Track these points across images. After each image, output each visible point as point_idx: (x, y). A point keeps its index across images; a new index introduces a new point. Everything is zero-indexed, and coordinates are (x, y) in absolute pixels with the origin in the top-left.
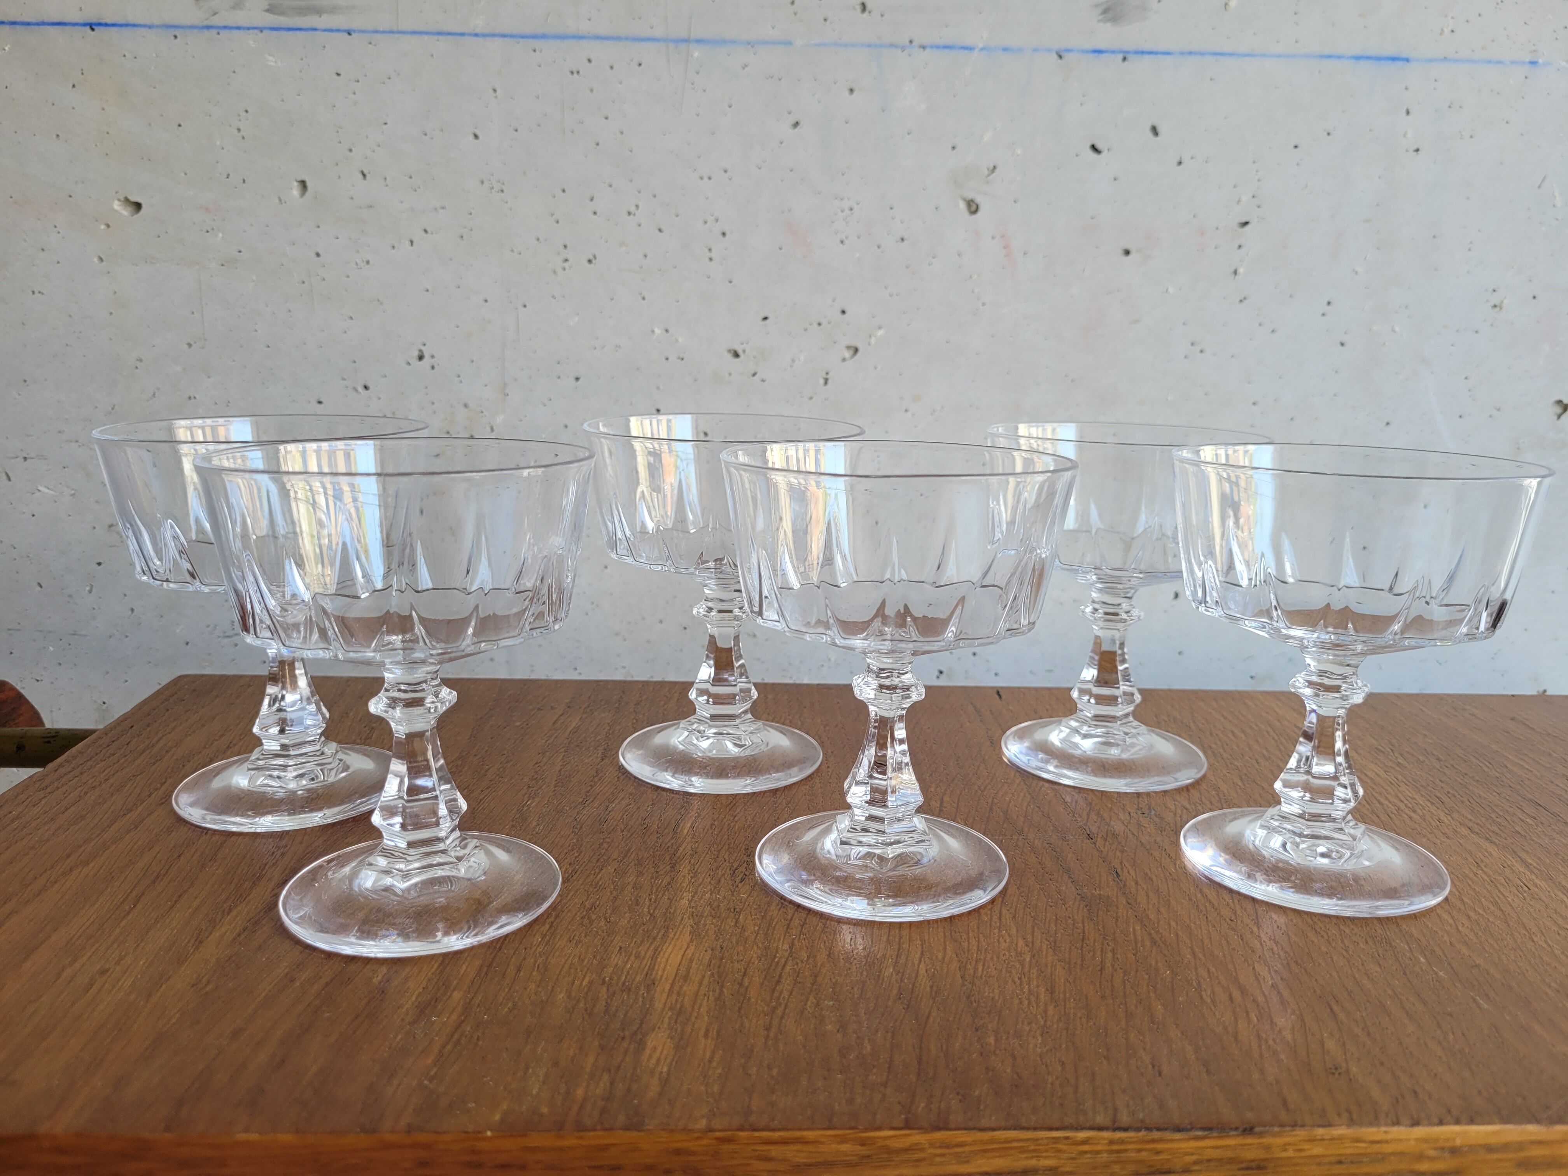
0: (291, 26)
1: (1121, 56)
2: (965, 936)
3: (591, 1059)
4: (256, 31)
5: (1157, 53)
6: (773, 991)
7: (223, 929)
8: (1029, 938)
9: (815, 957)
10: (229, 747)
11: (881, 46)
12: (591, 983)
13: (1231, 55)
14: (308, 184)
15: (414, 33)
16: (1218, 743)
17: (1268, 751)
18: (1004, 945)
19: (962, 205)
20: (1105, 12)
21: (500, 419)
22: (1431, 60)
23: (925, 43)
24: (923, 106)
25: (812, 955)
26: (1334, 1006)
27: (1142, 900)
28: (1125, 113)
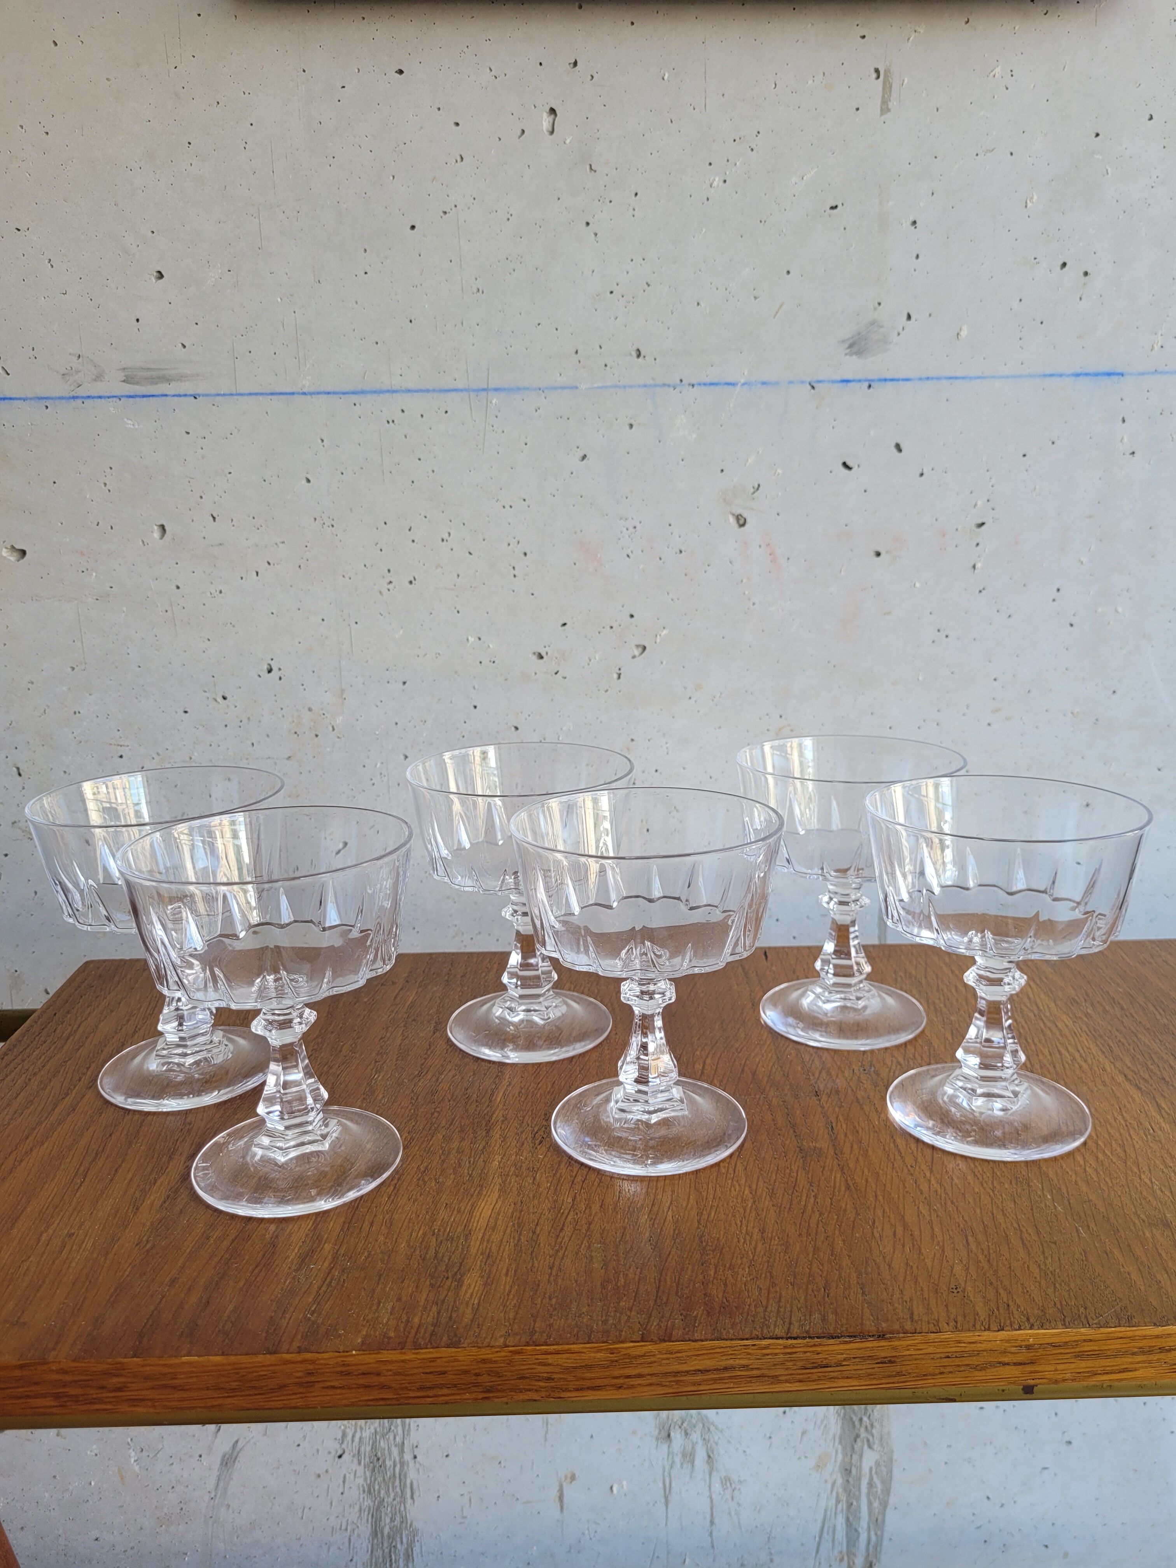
0: (145, 393)
1: (867, 384)
2: (705, 1186)
3: (424, 1295)
4: (115, 399)
5: (898, 380)
6: (558, 1236)
7: (152, 1198)
8: (754, 1187)
9: (590, 1208)
10: (135, 1032)
11: (655, 386)
12: (425, 1234)
13: (963, 378)
14: (166, 528)
15: (250, 394)
16: (942, 998)
18: (734, 1193)
19: (732, 520)
20: (851, 346)
21: (339, 720)
22: (1143, 374)
23: (694, 381)
24: (694, 436)
25: (588, 1207)
26: (970, 1238)
27: (847, 1150)
28: (872, 433)
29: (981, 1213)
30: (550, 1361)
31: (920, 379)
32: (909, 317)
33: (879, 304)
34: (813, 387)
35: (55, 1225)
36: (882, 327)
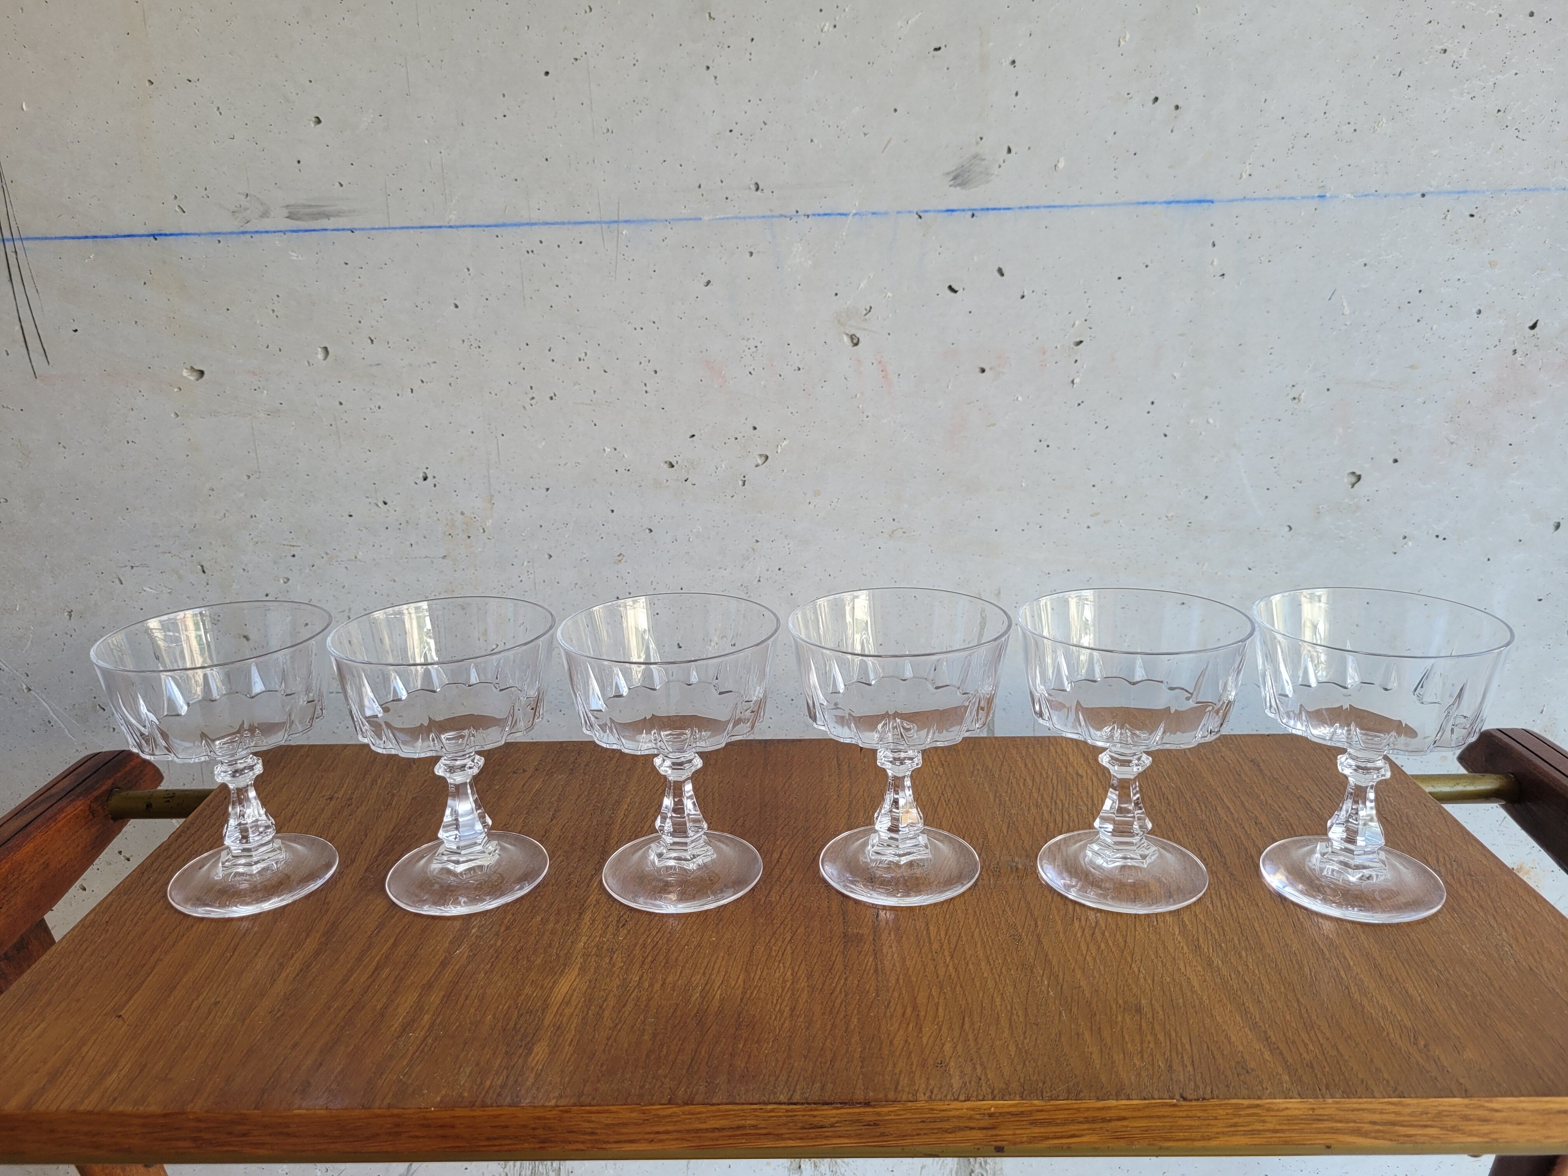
0: (307, 228)
1: (970, 213)
2: (755, 968)
3: (498, 1061)
4: (280, 234)
5: (1000, 209)
6: (620, 1011)
7: (288, 971)
9: (653, 986)
10: (293, 816)
11: (773, 217)
12: (509, 1007)
13: (1061, 206)
14: (329, 349)
15: (402, 228)
18: (777, 974)
19: (846, 339)
20: (955, 178)
21: (489, 523)
22: (1232, 201)
23: (809, 213)
24: (810, 262)
25: (651, 985)
28: (976, 259)
29: (983, 995)
30: (593, 1119)
31: (1021, 208)
32: (1009, 151)
33: (981, 138)
34: (920, 217)
35: (205, 994)
36: (984, 160)
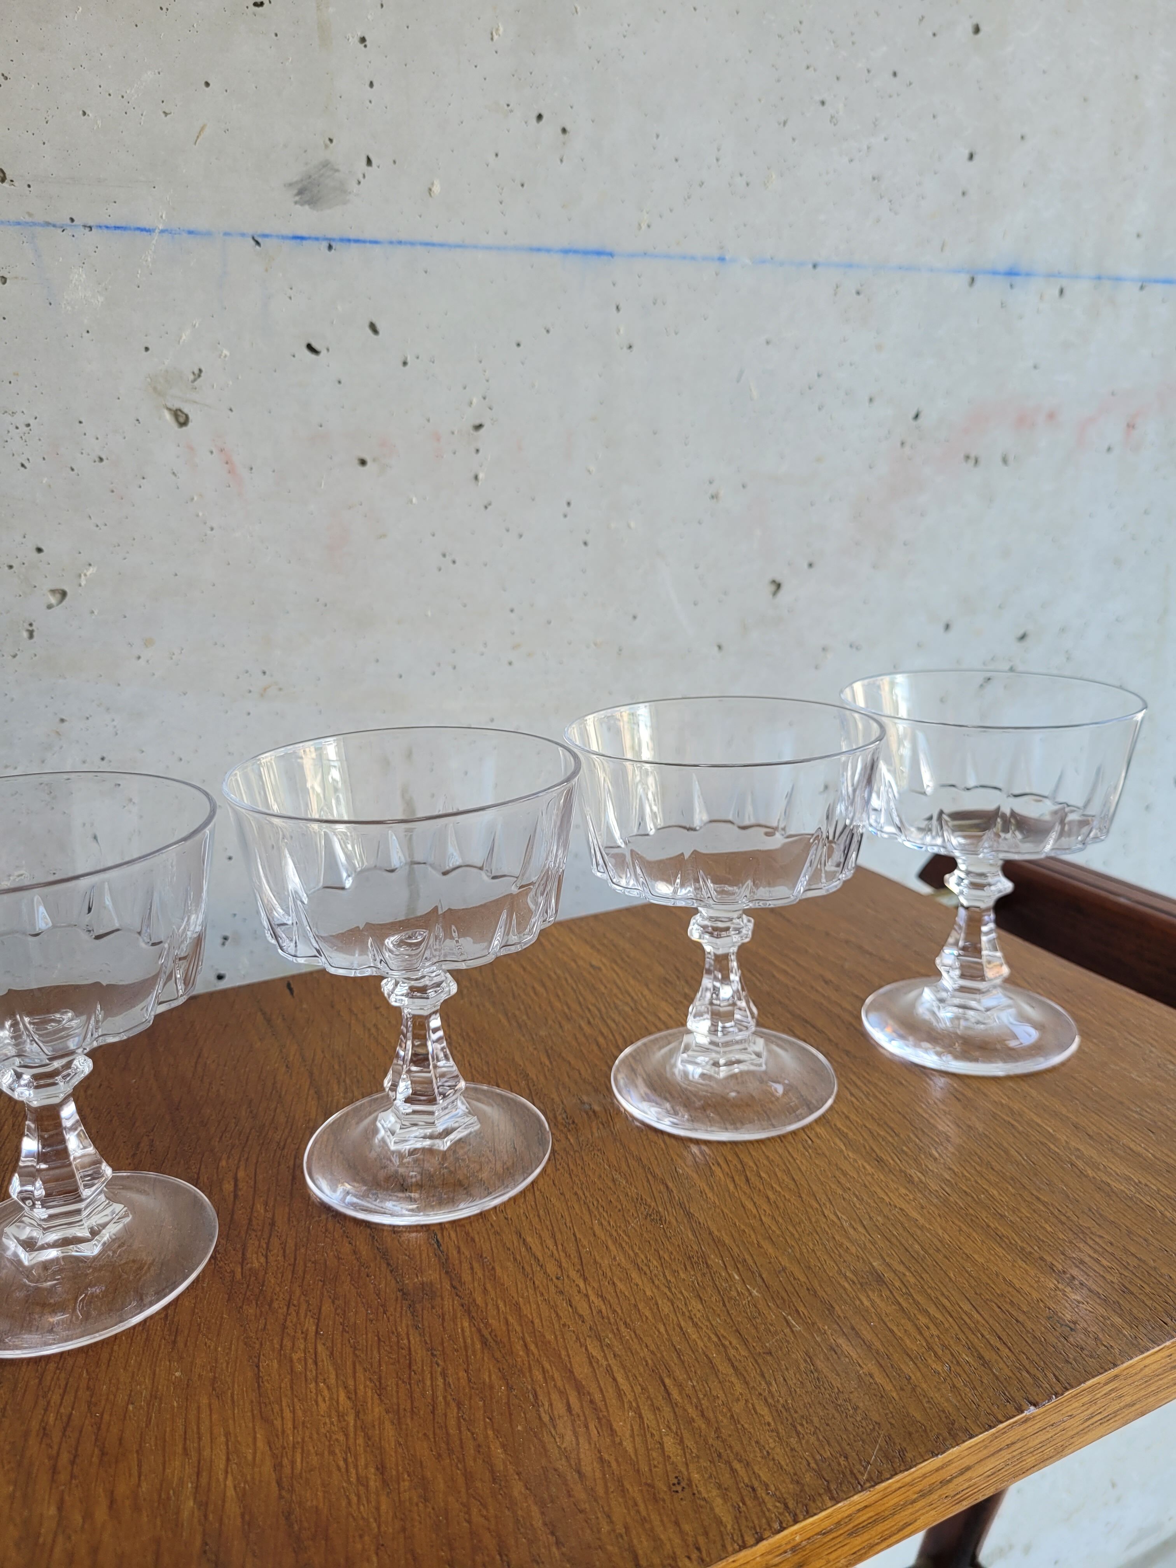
1: (326, 244)
2: (276, 1408)
5: (364, 242)
8: (351, 1382)
9: (93, 1516)
11: (34, 224)
16: (522, 1007)
17: (569, 1008)
18: (323, 1407)
19: (168, 416)
20: (300, 192)
22: (632, 255)
23: (90, 223)
24: (101, 299)
26: (667, 1381)
27: (466, 1277)
28: (339, 307)
29: (666, 1331)
31: (391, 243)
32: (369, 162)
33: (331, 140)
34: (258, 243)
36: (337, 171)
